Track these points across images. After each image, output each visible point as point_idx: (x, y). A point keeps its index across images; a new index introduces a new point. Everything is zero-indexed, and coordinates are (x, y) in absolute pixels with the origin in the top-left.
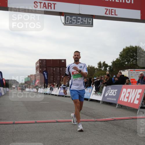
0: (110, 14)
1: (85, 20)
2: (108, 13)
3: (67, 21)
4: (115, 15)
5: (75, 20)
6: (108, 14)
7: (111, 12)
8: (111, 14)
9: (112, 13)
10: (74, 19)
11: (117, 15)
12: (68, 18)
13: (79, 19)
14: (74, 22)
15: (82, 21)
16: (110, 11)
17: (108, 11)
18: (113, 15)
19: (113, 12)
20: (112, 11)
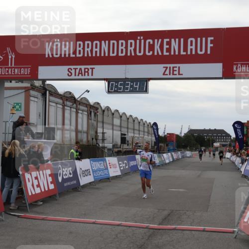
0: (171, 74)
1: (136, 85)
2: (167, 72)
3: (112, 89)
4: (179, 74)
5: (122, 87)
6: (167, 75)
7: (173, 71)
8: (173, 74)
9: (175, 73)
10: (121, 85)
11: (182, 74)
12: (112, 84)
13: (128, 84)
14: (120, 89)
15: (132, 86)
16: (172, 69)
17: (168, 69)
18: (176, 75)
19: (176, 71)
20: (175, 69)
